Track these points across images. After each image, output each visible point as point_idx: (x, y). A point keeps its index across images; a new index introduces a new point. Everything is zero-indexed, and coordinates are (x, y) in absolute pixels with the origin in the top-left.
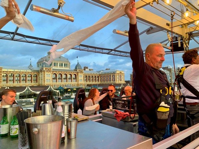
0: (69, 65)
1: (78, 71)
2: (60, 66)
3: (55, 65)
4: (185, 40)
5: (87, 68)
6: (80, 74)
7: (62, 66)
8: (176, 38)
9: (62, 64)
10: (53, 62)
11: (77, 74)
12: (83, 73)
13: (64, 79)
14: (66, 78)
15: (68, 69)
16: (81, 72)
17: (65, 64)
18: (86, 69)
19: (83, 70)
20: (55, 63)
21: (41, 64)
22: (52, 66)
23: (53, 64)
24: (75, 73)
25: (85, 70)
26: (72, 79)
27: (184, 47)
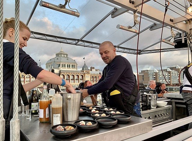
0: (76, 66)
1: (85, 72)
2: (68, 67)
3: (63, 67)
4: (189, 36)
5: (94, 68)
6: (87, 75)
7: (70, 67)
8: (180, 34)
9: (70, 65)
10: (61, 63)
11: (84, 75)
12: (90, 74)
13: (71, 80)
14: (73, 79)
15: (75, 70)
16: (88, 73)
17: (72, 65)
18: (93, 70)
19: (89, 71)
20: (63, 64)
21: (49, 66)
22: (60, 67)
23: (61, 66)
24: (82, 74)
25: (91, 70)
26: (79, 80)
27: (188, 43)
